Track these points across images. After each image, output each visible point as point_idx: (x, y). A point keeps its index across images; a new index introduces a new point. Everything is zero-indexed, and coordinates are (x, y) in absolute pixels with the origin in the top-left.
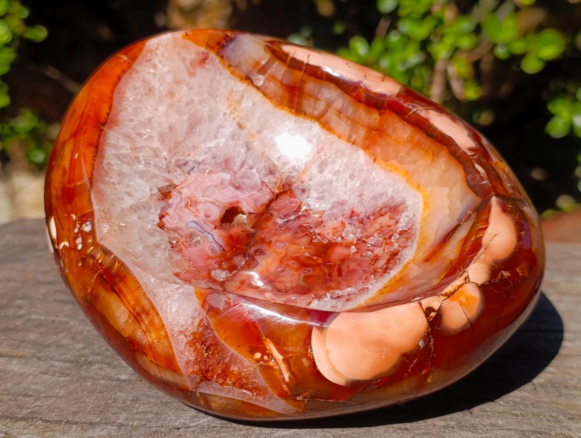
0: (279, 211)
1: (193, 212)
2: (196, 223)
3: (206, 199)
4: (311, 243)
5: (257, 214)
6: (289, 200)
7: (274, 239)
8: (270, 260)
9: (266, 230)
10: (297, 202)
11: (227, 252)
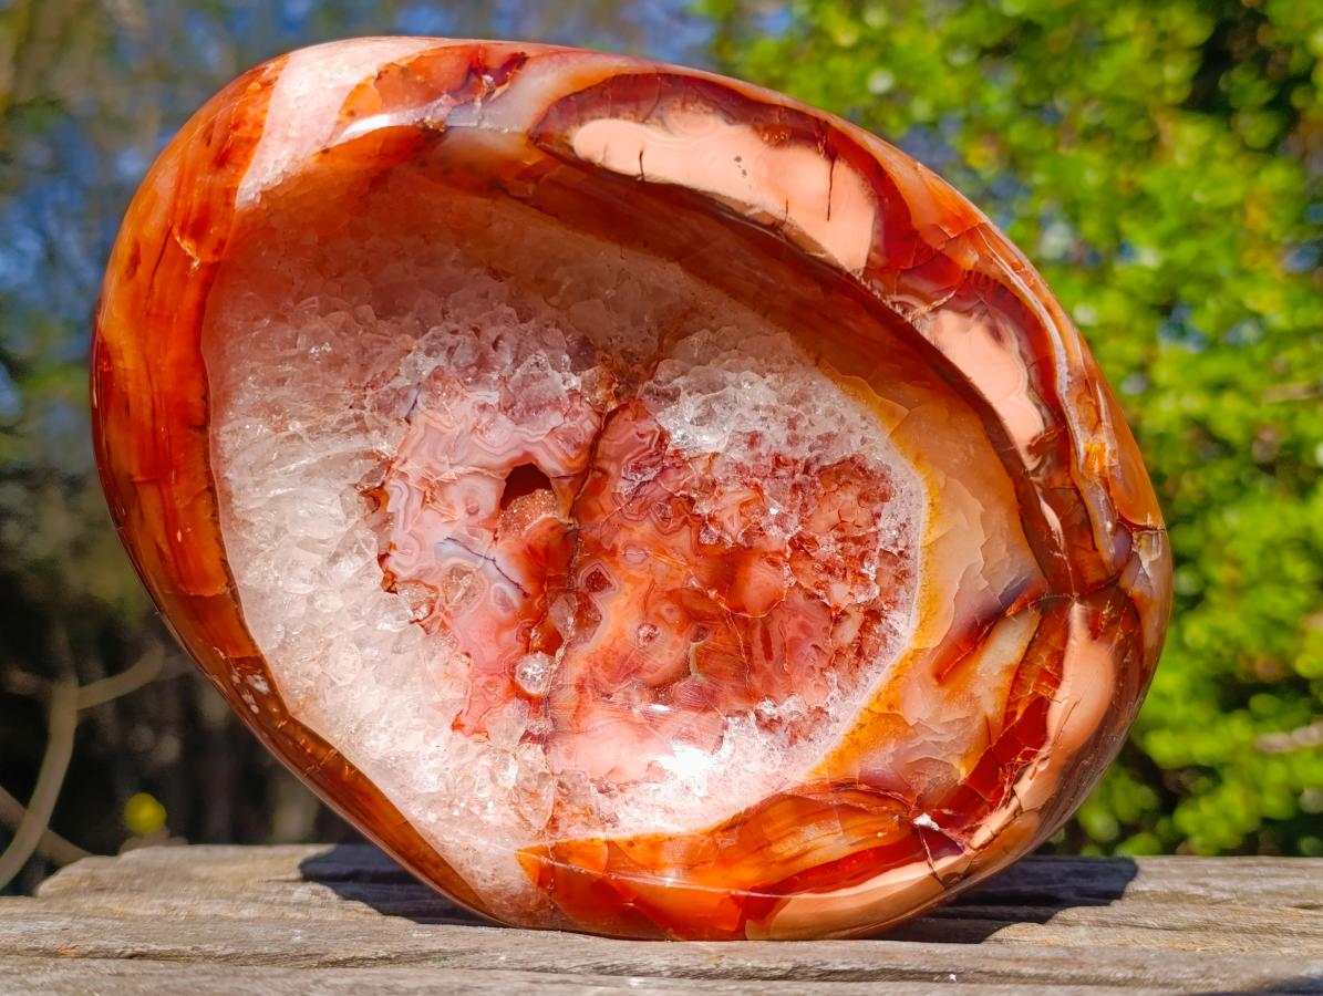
0: (617, 459)
1: (443, 515)
2: (454, 540)
3: (461, 470)
4: (699, 547)
5: (575, 476)
6: (635, 427)
7: (620, 539)
8: (622, 601)
9: (601, 519)
10: (654, 432)
11: (534, 598)
